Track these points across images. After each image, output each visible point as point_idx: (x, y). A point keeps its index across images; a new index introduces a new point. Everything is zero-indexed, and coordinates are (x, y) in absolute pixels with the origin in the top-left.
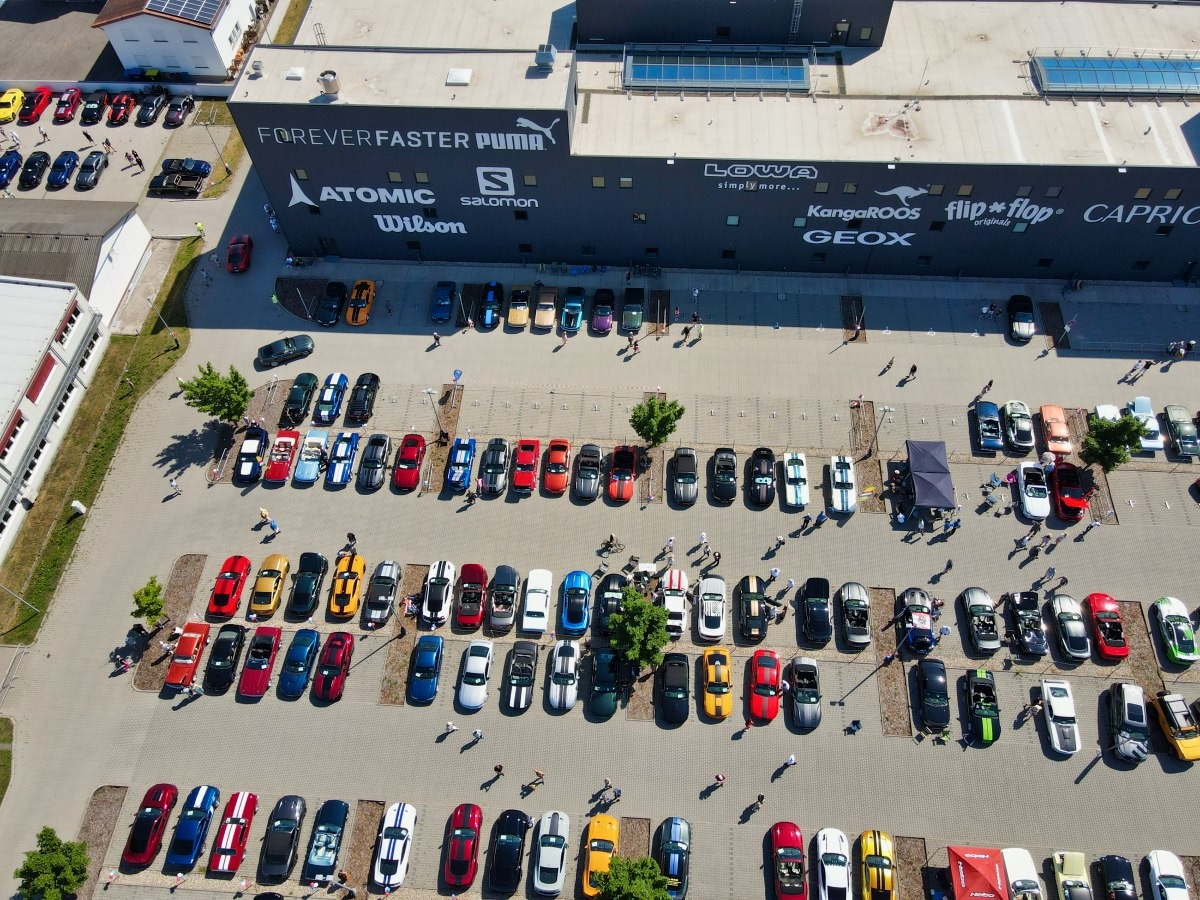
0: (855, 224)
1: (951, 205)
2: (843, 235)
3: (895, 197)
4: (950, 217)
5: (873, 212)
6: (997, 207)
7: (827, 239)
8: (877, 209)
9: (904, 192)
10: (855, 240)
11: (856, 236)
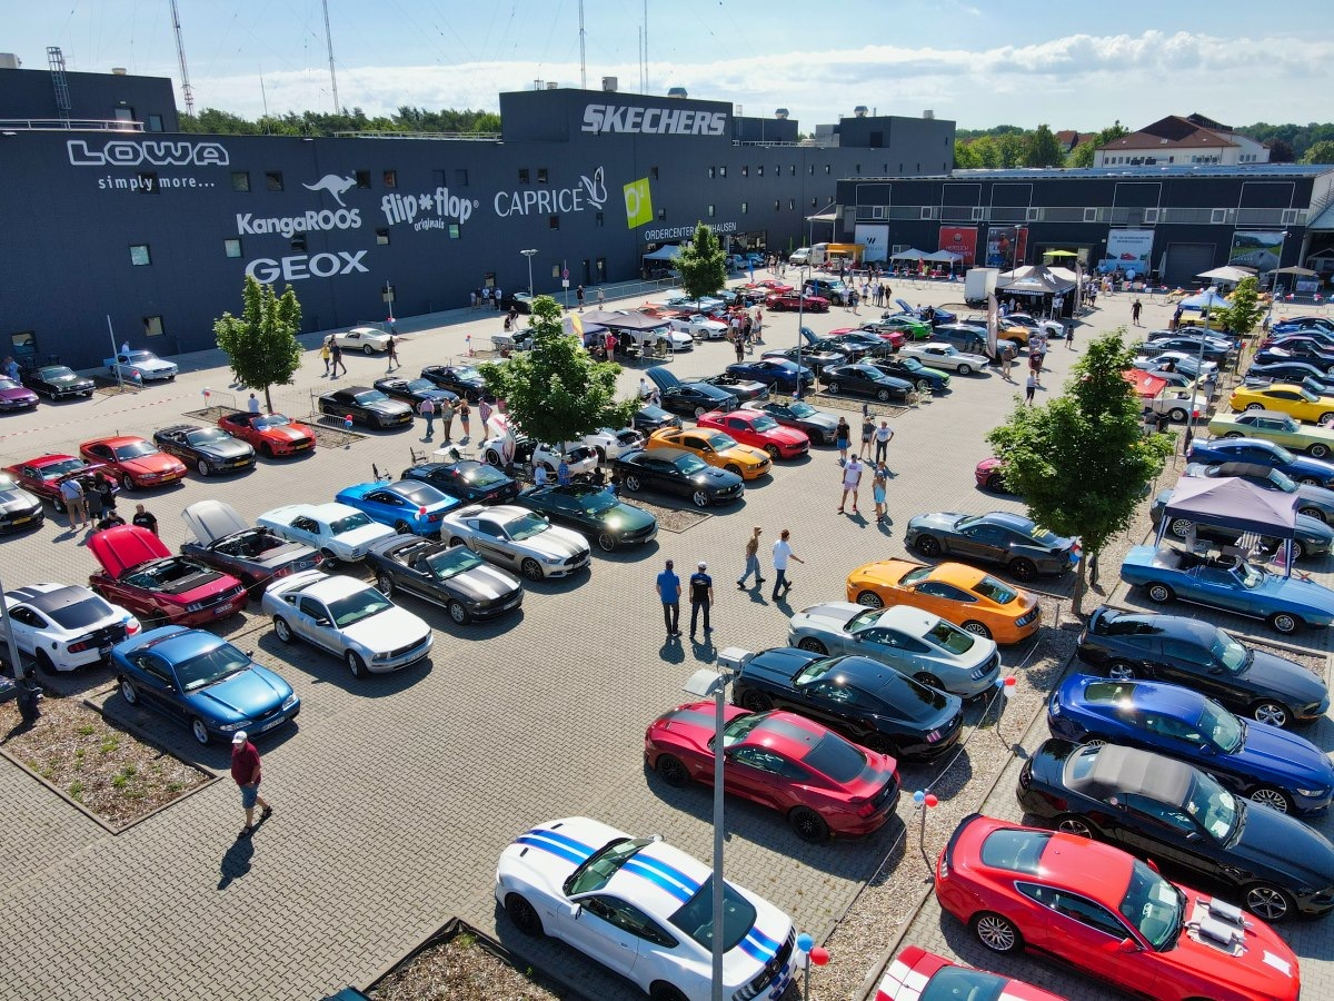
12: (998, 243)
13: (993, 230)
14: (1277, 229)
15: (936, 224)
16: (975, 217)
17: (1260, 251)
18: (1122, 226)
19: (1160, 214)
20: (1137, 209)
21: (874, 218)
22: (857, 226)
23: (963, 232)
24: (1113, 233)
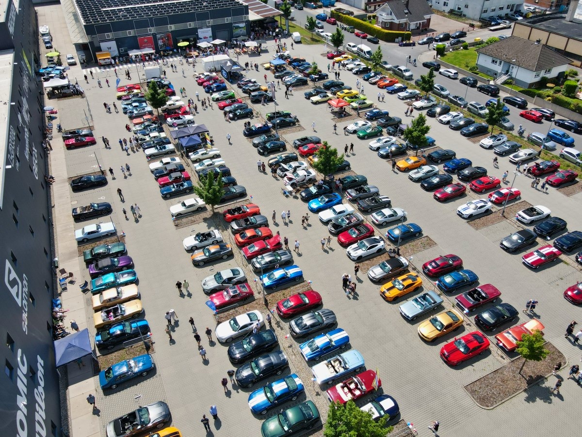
12: (161, 41)
13: (158, 36)
14: (242, 22)
15: (135, 37)
16: (150, 32)
17: (240, 29)
18: (201, 28)
19: (211, 22)
20: (203, 21)
21: (107, 38)
22: (101, 44)
23: (147, 38)
24: (199, 30)
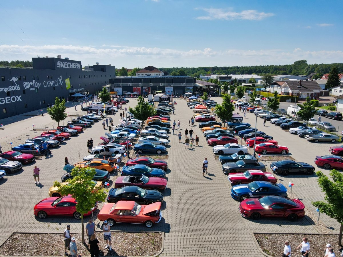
0: (9, 94)
1: (24, 83)
2: (8, 99)
3: (13, 81)
4: (25, 89)
5: (10, 88)
6: (31, 84)
7: (4, 101)
8: (11, 86)
9: (15, 79)
10: (10, 101)
11: (10, 99)
